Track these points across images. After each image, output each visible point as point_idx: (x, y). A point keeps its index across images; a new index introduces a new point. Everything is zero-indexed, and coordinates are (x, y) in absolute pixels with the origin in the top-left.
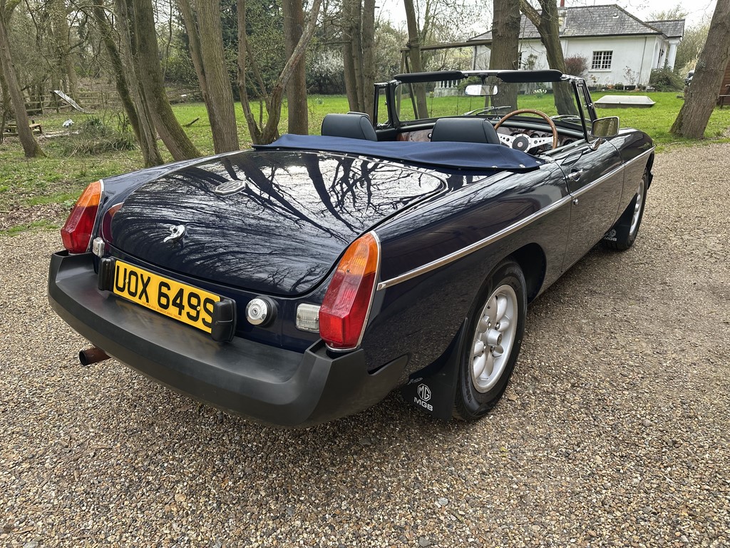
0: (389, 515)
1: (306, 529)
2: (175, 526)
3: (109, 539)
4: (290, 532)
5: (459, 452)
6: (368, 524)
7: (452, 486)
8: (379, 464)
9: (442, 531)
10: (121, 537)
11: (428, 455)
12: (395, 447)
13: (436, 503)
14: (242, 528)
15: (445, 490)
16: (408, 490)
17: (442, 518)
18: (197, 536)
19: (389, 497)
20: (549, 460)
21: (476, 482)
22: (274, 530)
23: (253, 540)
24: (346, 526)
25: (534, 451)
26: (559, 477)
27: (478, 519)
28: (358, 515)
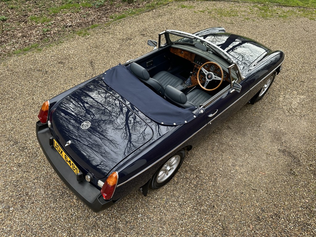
0: (125, 217)
1: (104, 217)
2: (72, 210)
3: (57, 211)
4: (100, 217)
5: (151, 198)
6: (119, 219)
7: (145, 211)
8: (128, 199)
9: (137, 225)
10: (59, 210)
11: (142, 198)
12: (134, 193)
13: (138, 216)
14: (88, 214)
15: (142, 212)
16: (133, 209)
17: (138, 221)
18: (78, 214)
19: (127, 211)
20: (175, 206)
21: (151, 211)
22: (96, 216)
23: (91, 218)
24: (114, 219)
25: (172, 202)
26: (174, 213)
27: (147, 223)
28: (118, 216)
